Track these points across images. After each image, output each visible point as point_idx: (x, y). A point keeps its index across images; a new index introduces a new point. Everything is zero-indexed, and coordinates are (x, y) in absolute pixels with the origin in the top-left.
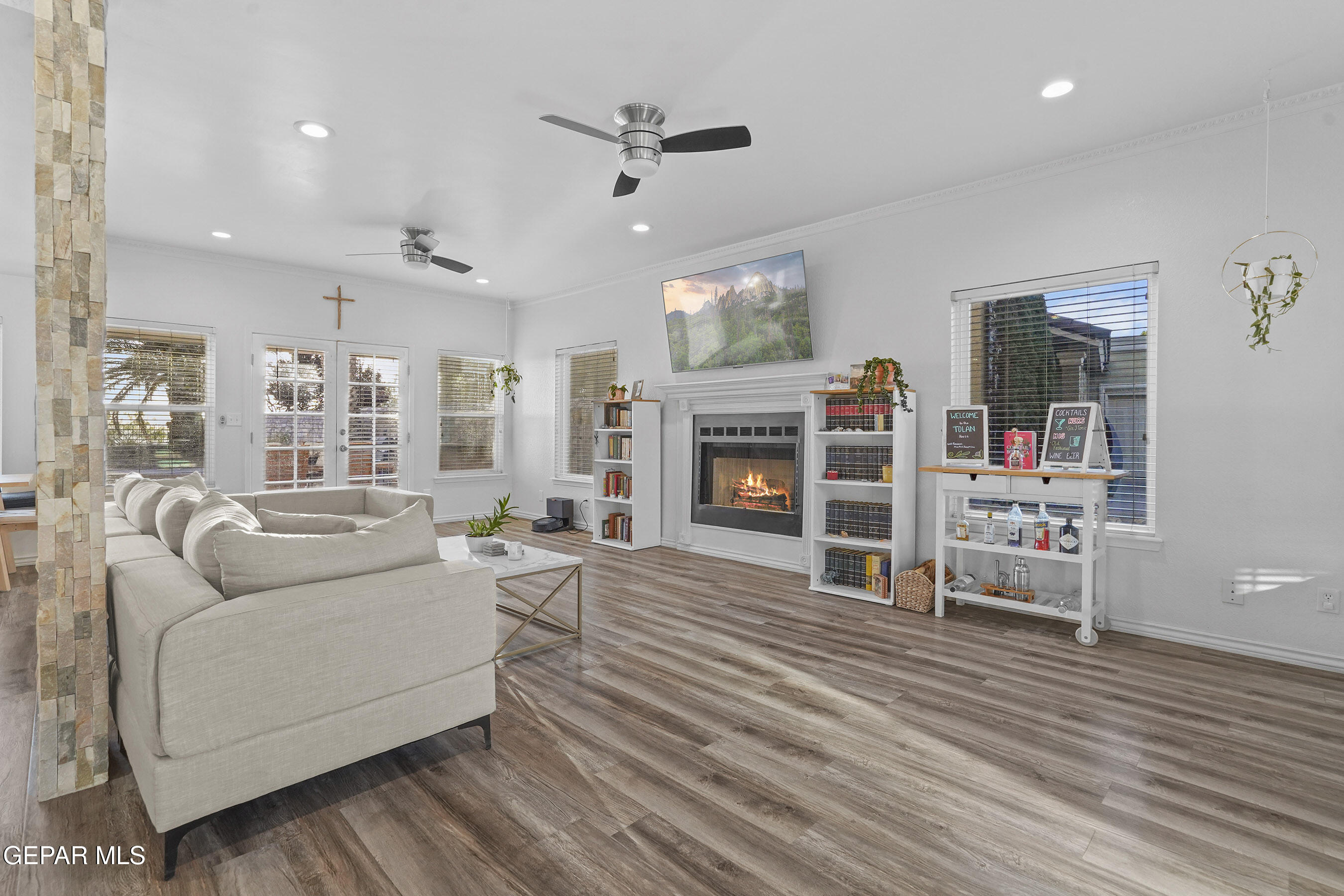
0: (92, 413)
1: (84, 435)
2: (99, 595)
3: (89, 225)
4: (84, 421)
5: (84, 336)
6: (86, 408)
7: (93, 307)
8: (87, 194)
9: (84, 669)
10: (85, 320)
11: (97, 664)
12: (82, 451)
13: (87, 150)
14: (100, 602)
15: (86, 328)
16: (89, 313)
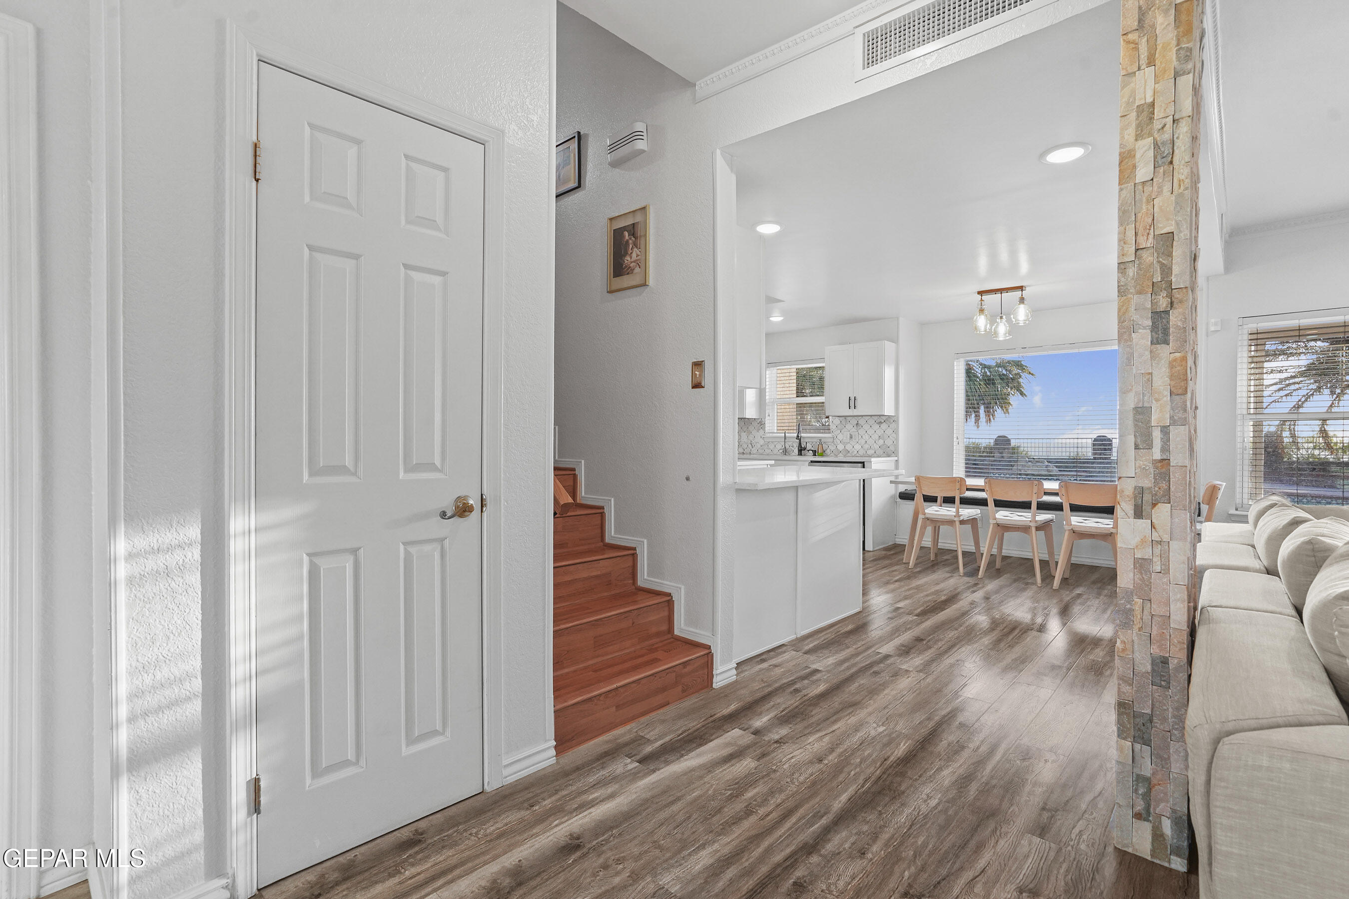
0: (1174, 422)
1: (1165, 448)
2: (1179, 642)
3: (1173, 198)
4: (1165, 430)
5: (1166, 331)
6: (1168, 416)
7: (1177, 295)
8: (1171, 162)
9: (1162, 724)
10: (1167, 312)
11: (1176, 723)
12: (1162, 467)
13: (1171, 110)
14: (1180, 650)
15: (1168, 322)
16: (1172, 303)
